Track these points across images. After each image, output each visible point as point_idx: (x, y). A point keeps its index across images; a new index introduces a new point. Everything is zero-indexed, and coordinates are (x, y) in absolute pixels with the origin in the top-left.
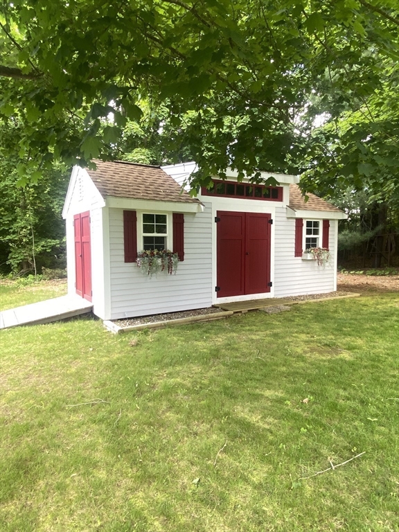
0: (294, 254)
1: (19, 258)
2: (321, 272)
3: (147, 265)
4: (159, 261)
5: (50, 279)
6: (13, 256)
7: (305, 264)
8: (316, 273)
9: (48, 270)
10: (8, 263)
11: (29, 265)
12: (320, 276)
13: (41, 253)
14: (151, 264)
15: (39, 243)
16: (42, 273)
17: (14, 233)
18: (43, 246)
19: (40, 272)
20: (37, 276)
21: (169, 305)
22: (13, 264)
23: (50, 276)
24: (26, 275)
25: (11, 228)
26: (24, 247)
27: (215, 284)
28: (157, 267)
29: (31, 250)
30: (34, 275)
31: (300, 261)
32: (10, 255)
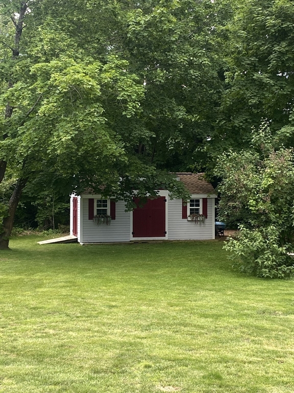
0: (181, 217)
1: (43, 217)
2: (202, 228)
3: (97, 221)
4: (102, 219)
5: (63, 233)
6: (40, 216)
7: (189, 223)
8: (199, 228)
9: (62, 226)
10: (36, 220)
11: (49, 222)
12: (201, 230)
13: (57, 213)
14: (99, 220)
15: (56, 206)
16: (58, 228)
17: (41, 198)
18: (59, 208)
19: (56, 228)
20: (55, 231)
21: (106, 239)
22: (39, 221)
23: (64, 230)
24: (48, 230)
25: (39, 195)
26: (47, 209)
27: (132, 231)
28: (101, 221)
29: (51, 211)
30: (53, 229)
31: (187, 221)
32: (37, 214)
